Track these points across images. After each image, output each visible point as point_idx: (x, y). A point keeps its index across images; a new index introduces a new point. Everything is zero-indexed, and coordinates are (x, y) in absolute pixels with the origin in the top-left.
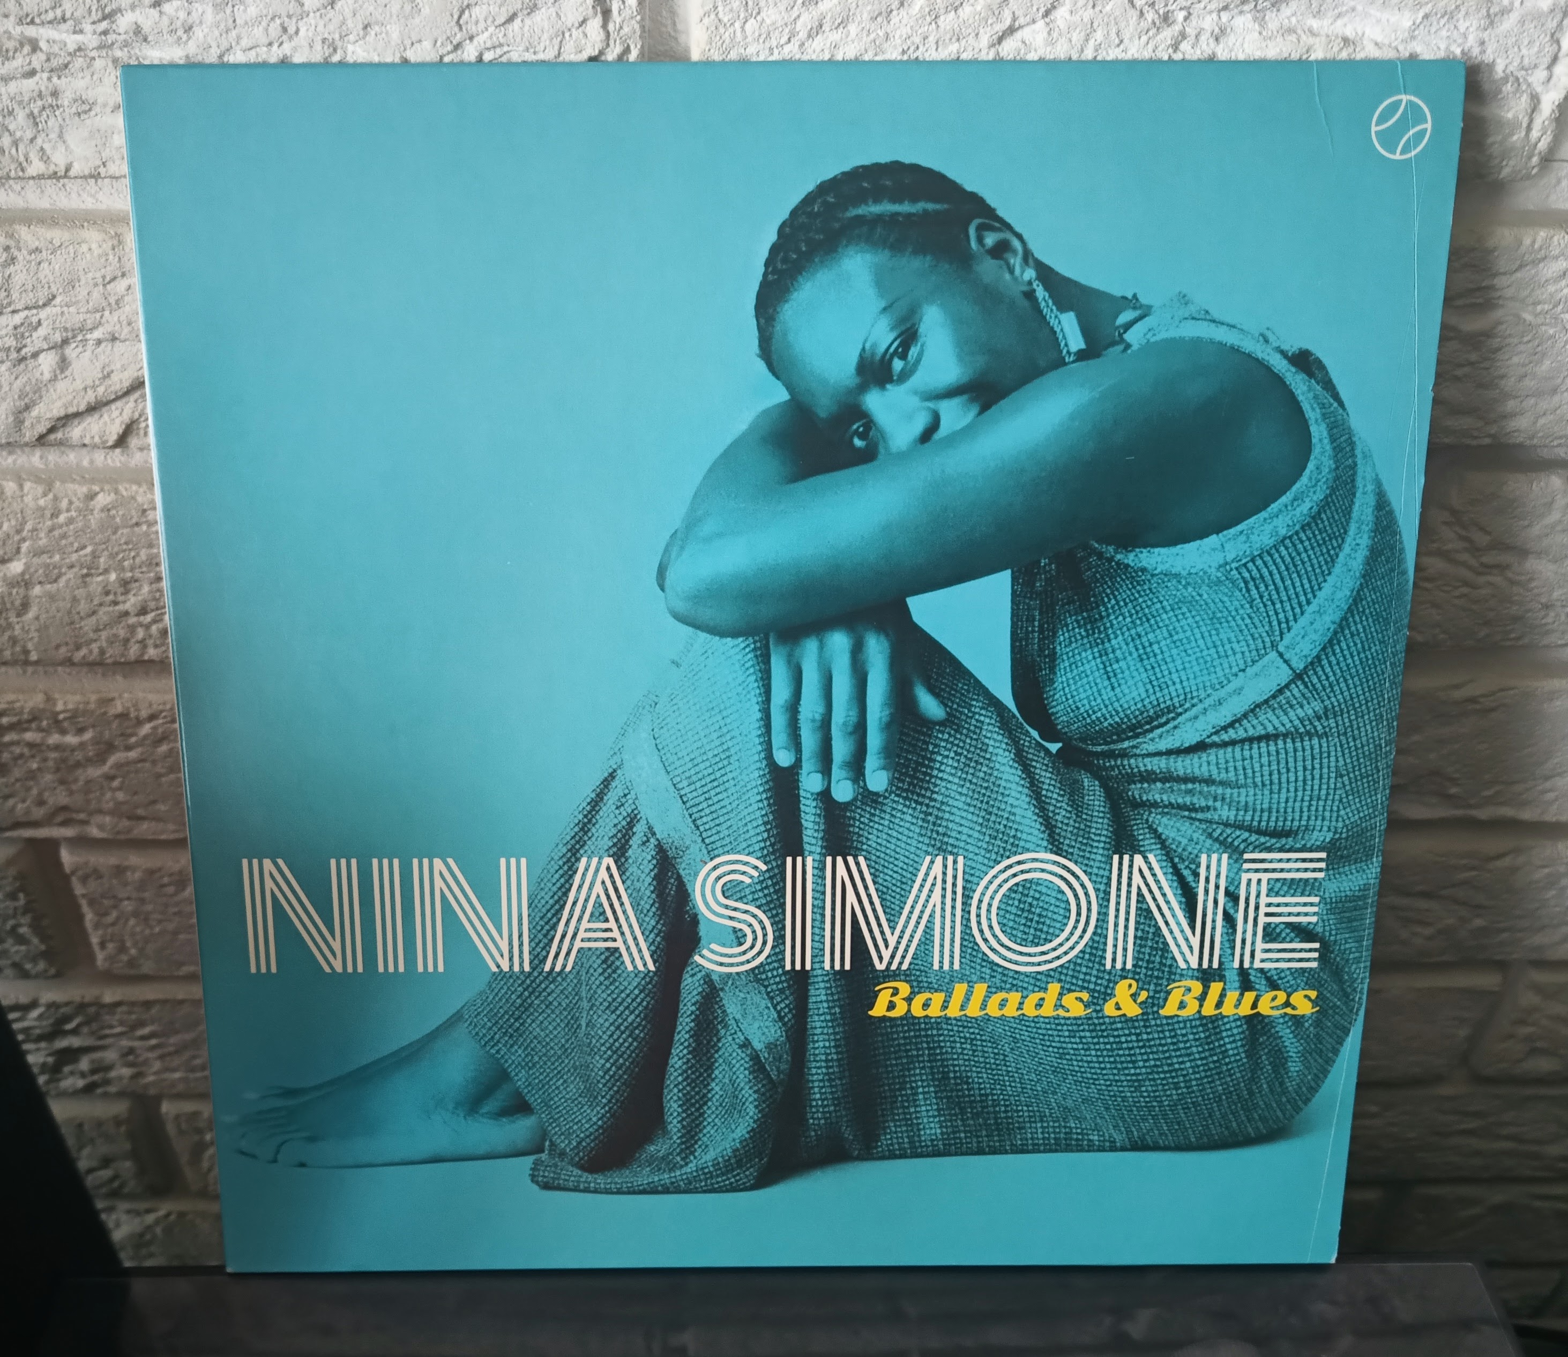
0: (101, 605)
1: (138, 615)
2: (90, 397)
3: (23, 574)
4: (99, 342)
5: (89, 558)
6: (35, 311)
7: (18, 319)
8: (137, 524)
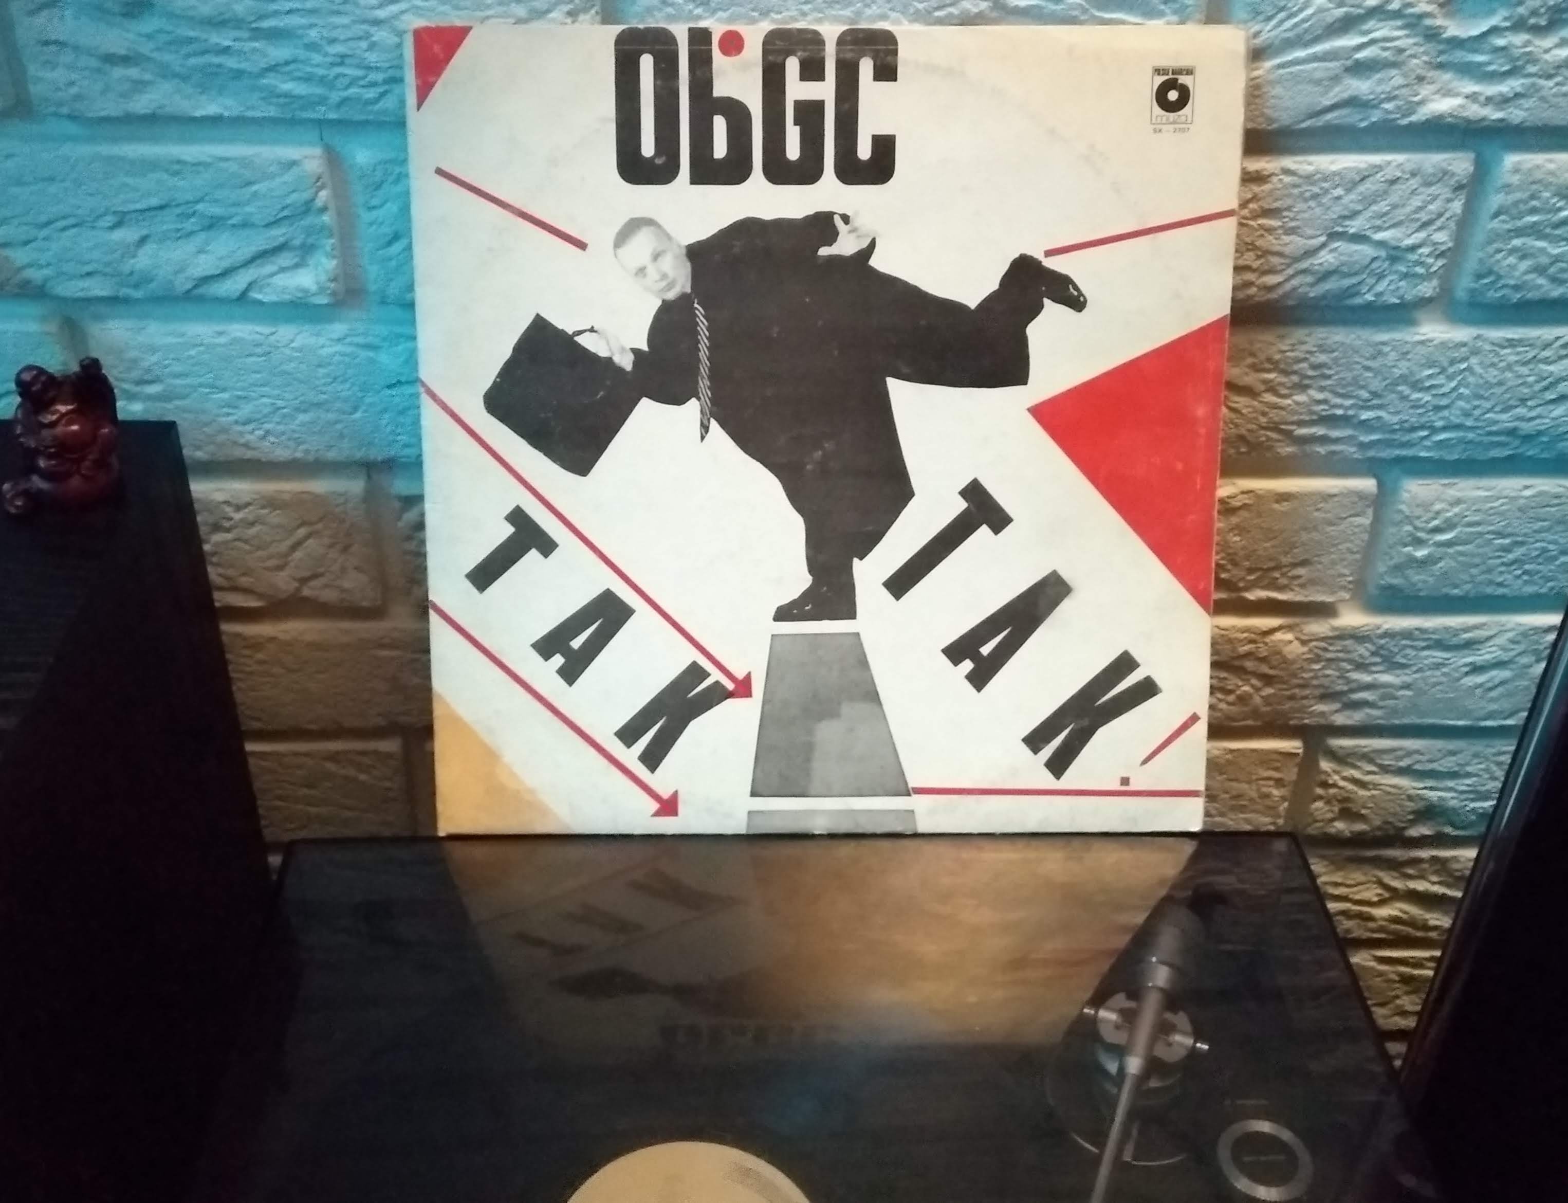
0: (218, 416)
1: (244, 424)
2: (225, 264)
3: (164, 391)
4: (234, 226)
5: (211, 380)
6: (190, 205)
7: (178, 211)
8: (250, 355)
